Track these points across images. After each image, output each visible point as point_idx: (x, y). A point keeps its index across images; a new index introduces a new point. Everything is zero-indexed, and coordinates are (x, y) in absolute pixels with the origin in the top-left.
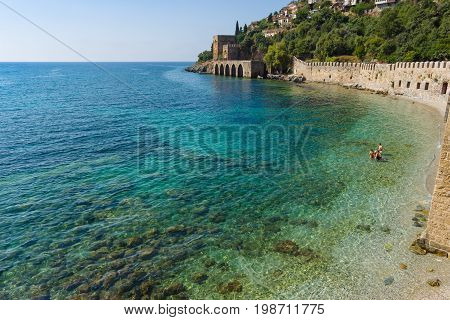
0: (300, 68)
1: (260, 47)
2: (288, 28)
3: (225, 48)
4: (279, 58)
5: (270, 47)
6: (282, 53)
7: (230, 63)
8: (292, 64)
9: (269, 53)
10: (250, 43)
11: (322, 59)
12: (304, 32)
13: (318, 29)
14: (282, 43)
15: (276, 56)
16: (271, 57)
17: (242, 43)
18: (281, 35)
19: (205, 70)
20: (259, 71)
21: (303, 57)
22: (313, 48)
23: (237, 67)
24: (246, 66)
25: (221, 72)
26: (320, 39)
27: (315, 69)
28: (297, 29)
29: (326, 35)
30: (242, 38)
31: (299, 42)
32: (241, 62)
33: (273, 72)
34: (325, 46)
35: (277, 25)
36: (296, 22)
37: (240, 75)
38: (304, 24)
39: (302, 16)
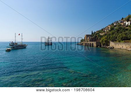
0: (112, 44)
1: (99, 38)
2: (108, 32)
3: (88, 38)
4: (105, 41)
5: (102, 38)
6: (106, 40)
7: (90, 42)
8: (109, 43)
9: (102, 39)
10: (96, 37)
11: (119, 42)
12: (113, 33)
13: (118, 32)
14: (106, 37)
15: (104, 41)
16: (102, 41)
17: (94, 37)
18: (106, 34)
19: (82, 44)
20: (99, 45)
21: (113, 41)
22: (116, 38)
23: (92, 44)
24: (95, 44)
25: (86, 45)
26: (119, 36)
27: (117, 45)
28: (111, 33)
29: (120, 34)
30: (93, 35)
31: (111, 36)
32: (93, 42)
33: (103, 45)
34: (120, 37)
35: (104, 32)
36: (110, 31)
37: (93, 46)
38: (113, 31)
39: (112, 29)
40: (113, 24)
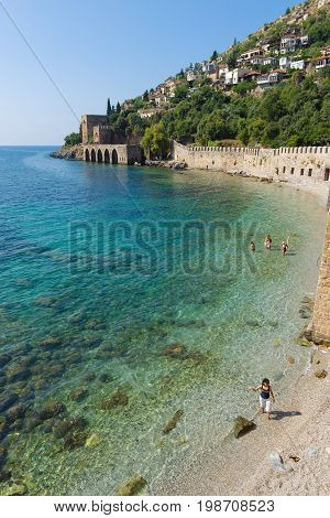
0: (181, 153)
1: (136, 129)
2: (167, 108)
3: (96, 130)
4: (158, 142)
5: (147, 129)
6: (161, 136)
7: (103, 148)
8: (172, 149)
9: (147, 136)
10: (124, 124)
11: (204, 144)
12: (184, 113)
13: (199, 110)
14: (160, 125)
15: (154, 140)
16: (149, 141)
17: (116, 124)
18: (159, 116)
19: (73, 156)
20: (136, 157)
21: (183, 141)
22: (195, 131)
23: (110, 152)
24: (121, 151)
25: (93, 158)
26: (202, 121)
27: (197, 154)
28: (176, 110)
29: (207, 117)
30: (115, 119)
31: (179, 123)
32: (116, 147)
33: (152, 158)
34: (207, 129)
35: (154, 104)
36: (175, 101)
37: (115, 161)
38: (183, 104)
39: (181, 95)
40: (182, 75)
